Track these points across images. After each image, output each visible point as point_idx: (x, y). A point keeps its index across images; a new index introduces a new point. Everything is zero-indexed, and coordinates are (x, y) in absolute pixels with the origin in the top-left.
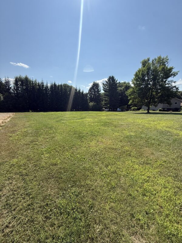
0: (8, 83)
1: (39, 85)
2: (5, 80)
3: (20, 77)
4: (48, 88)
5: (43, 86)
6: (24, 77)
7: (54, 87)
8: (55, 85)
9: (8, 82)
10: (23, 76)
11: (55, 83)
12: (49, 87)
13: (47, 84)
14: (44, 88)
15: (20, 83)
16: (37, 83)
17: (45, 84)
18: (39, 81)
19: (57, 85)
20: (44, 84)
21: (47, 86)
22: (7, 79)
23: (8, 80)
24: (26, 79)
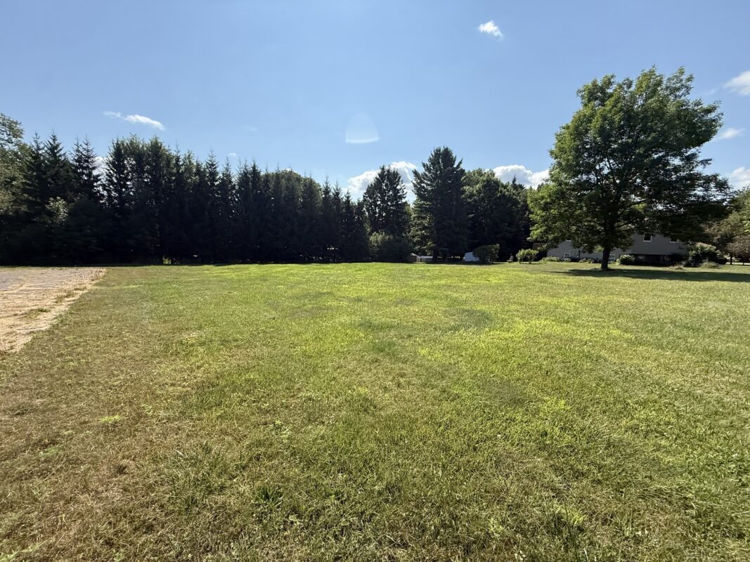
0: (85, 160)
1: (199, 172)
2: (78, 151)
3: (132, 143)
4: (231, 182)
5: (213, 174)
6: (148, 142)
7: (251, 178)
8: (255, 172)
9: (89, 157)
10: (145, 140)
11: (254, 168)
12: (233, 180)
13: (227, 170)
14: (216, 183)
15: (130, 162)
16: (195, 164)
17: (220, 170)
18: (201, 158)
19: (262, 173)
20: (218, 170)
21: (228, 176)
22: (85, 146)
23: (88, 151)
24: (156, 148)
